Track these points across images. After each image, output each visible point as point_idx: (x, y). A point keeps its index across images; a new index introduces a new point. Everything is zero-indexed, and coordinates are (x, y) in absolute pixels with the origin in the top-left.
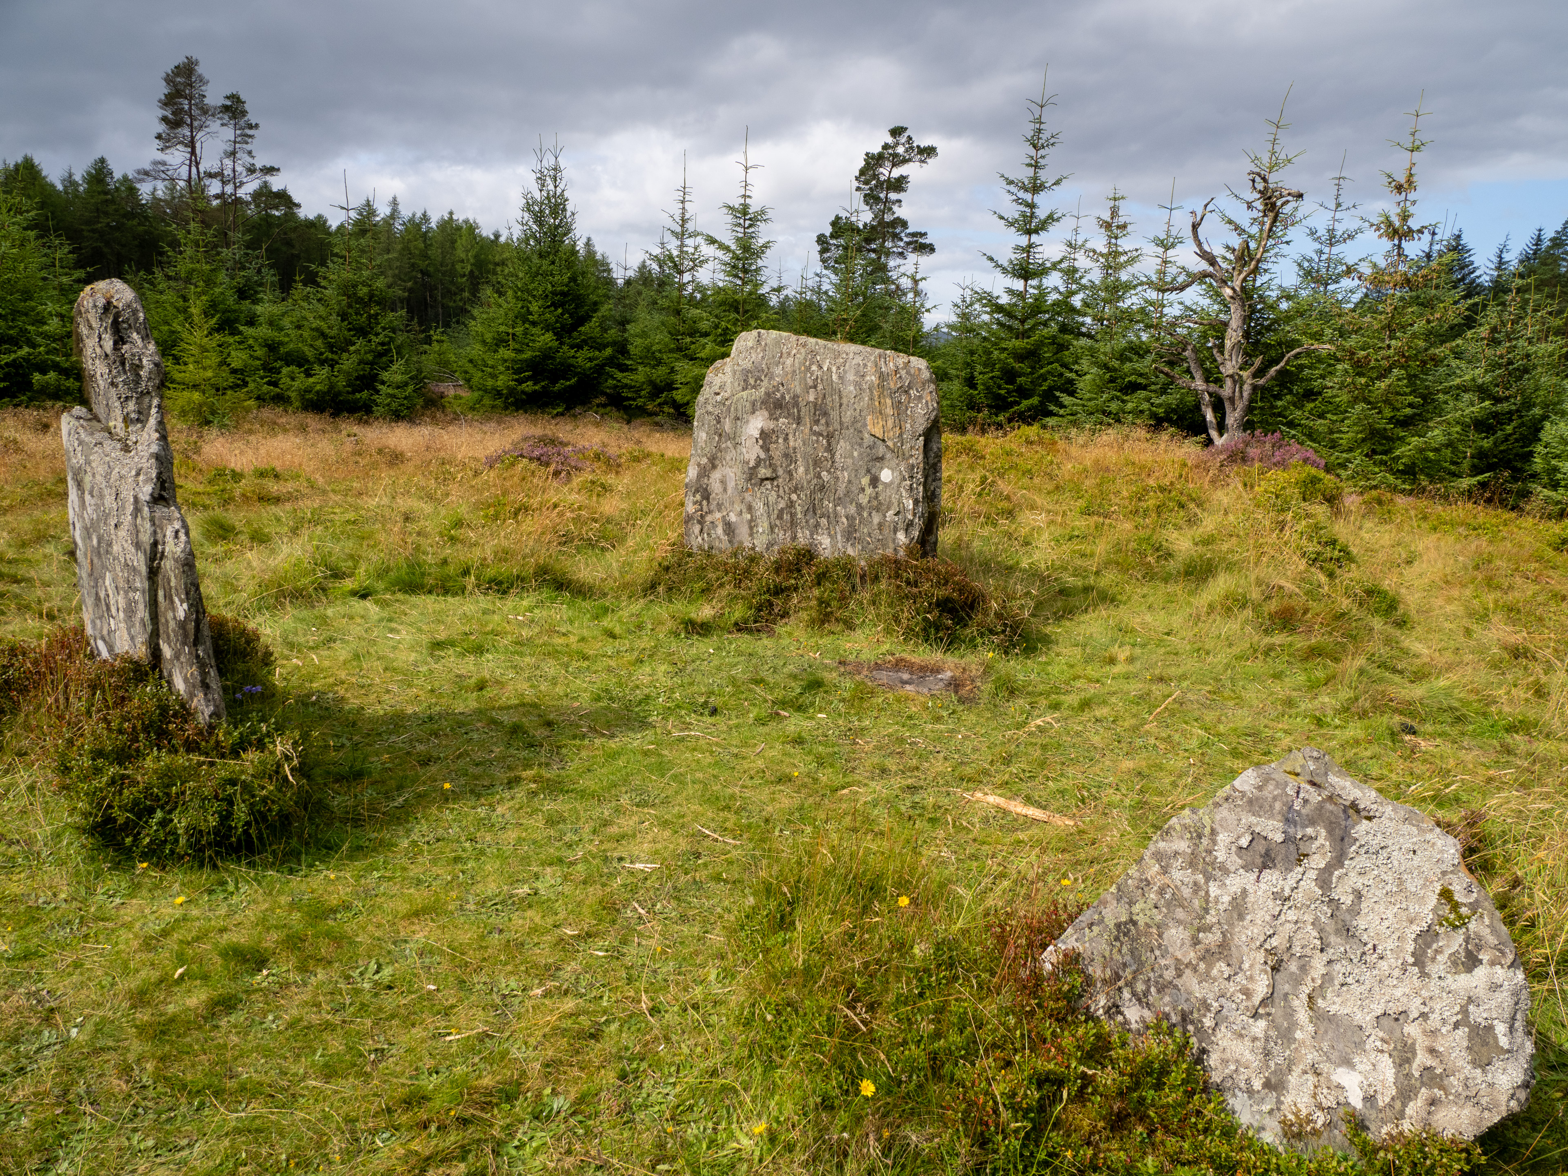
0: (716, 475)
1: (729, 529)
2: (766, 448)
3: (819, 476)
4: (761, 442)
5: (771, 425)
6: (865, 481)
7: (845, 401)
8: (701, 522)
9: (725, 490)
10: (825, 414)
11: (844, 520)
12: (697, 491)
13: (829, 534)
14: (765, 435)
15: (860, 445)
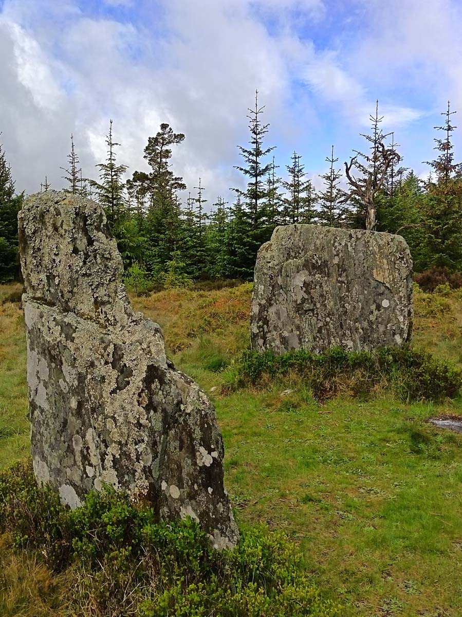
0: (272, 310)
1: (284, 341)
2: (307, 292)
3: (344, 307)
4: (304, 289)
5: (310, 278)
6: (373, 307)
7: (357, 262)
8: (264, 338)
9: (279, 318)
10: (345, 270)
11: (361, 330)
12: (260, 320)
13: (352, 340)
14: (306, 284)
15: (368, 287)
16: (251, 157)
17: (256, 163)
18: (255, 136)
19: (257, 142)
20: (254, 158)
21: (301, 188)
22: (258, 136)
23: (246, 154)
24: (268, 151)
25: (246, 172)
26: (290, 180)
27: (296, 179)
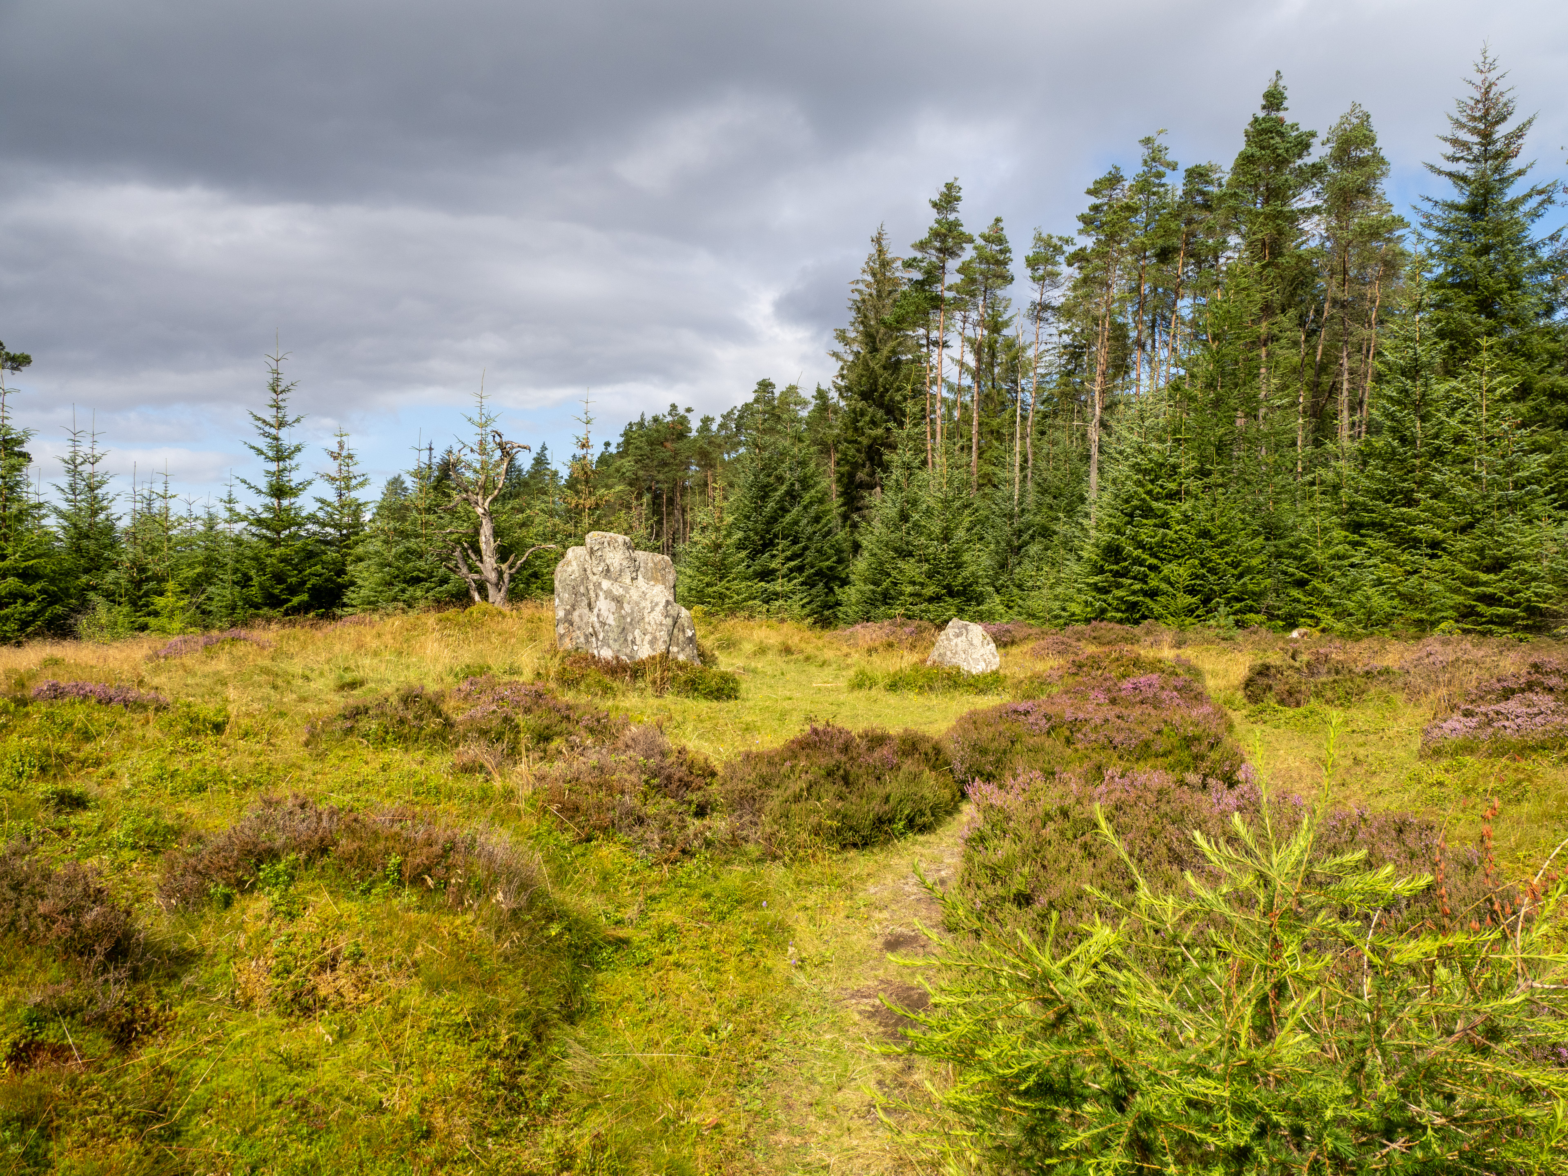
16: (267, 429)
17: (276, 439)
18: (274, 396)
19: (278, 408)
20: (273, 431)
21: (354, 482)
22: (281, 397)
23: (260, 424)
24: (297, 420)
25: (260, 452)
26: (332, 467)
27: (344, 468)
